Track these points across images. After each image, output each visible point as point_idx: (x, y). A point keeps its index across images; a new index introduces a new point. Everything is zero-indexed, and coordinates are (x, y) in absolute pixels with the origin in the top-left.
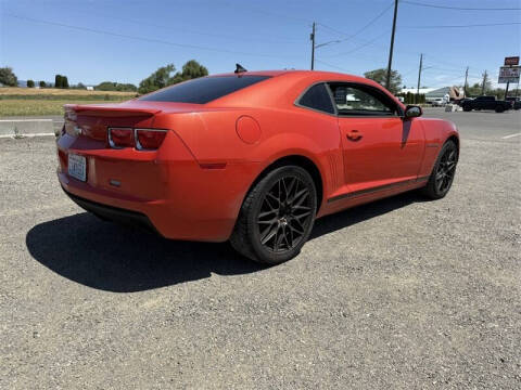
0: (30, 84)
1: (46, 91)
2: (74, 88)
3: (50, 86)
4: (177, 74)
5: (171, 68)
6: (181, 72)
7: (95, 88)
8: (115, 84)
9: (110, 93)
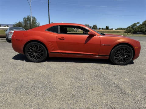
0: (100, 29)
1: (103, 30)
2: (110, 29)
3: (104, 29)
4: (140, 25)
5: (138, 23)
6: (142, 24)
7: (115, 29)
8: (122, 28)
9: (119, 31)
